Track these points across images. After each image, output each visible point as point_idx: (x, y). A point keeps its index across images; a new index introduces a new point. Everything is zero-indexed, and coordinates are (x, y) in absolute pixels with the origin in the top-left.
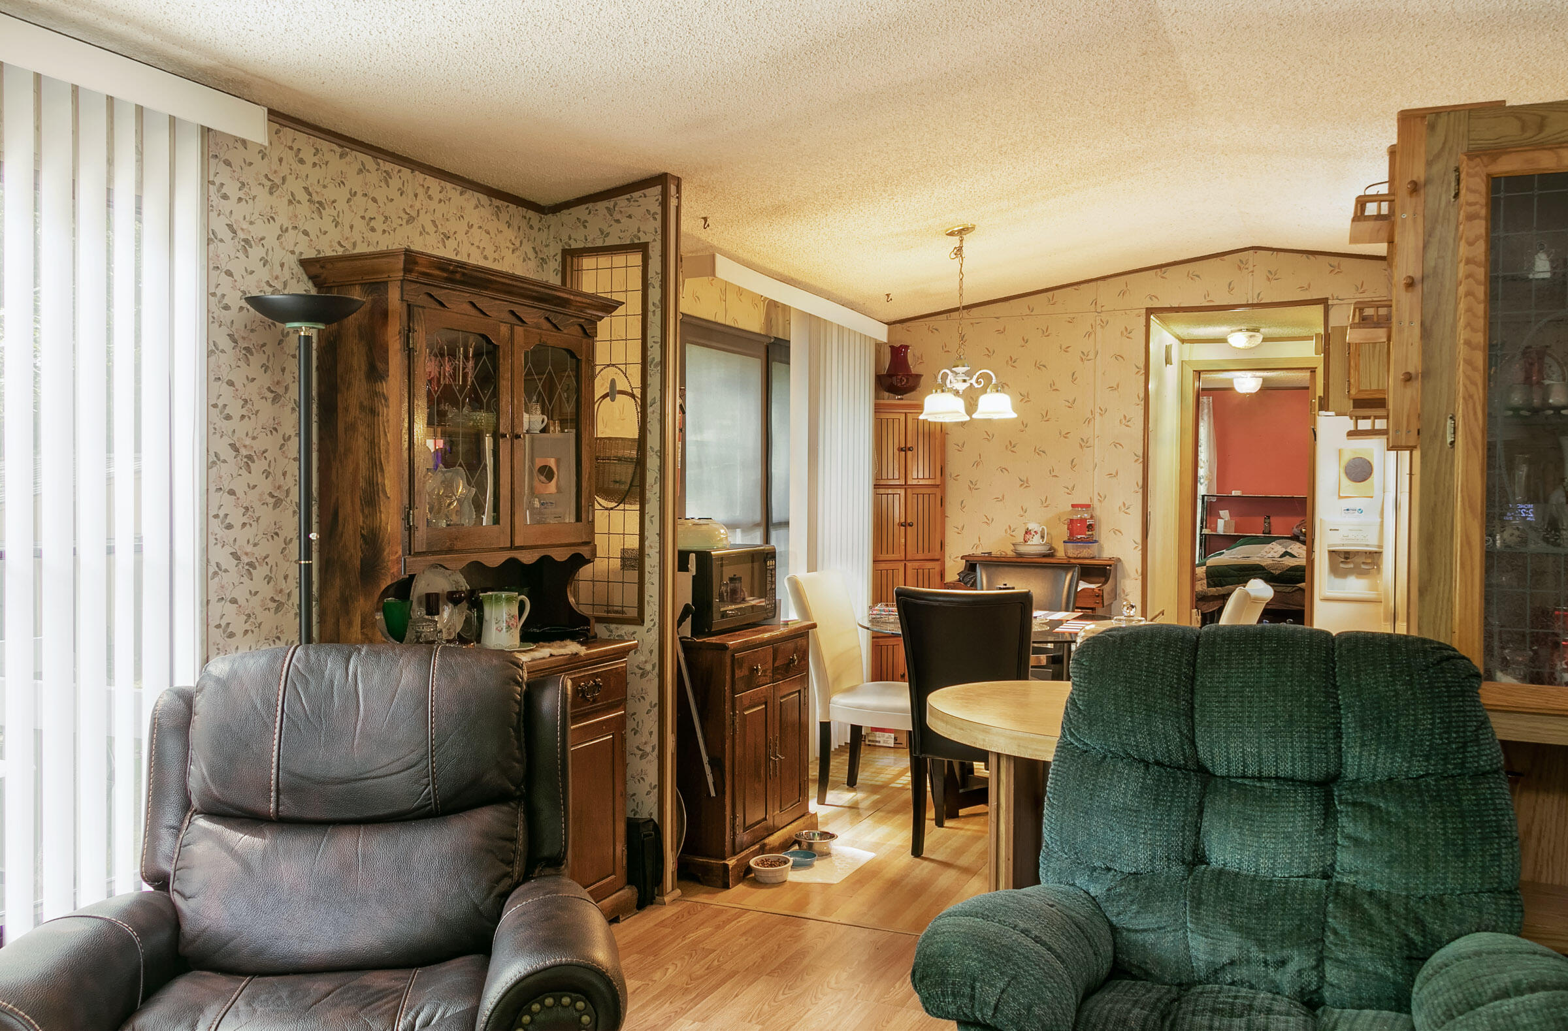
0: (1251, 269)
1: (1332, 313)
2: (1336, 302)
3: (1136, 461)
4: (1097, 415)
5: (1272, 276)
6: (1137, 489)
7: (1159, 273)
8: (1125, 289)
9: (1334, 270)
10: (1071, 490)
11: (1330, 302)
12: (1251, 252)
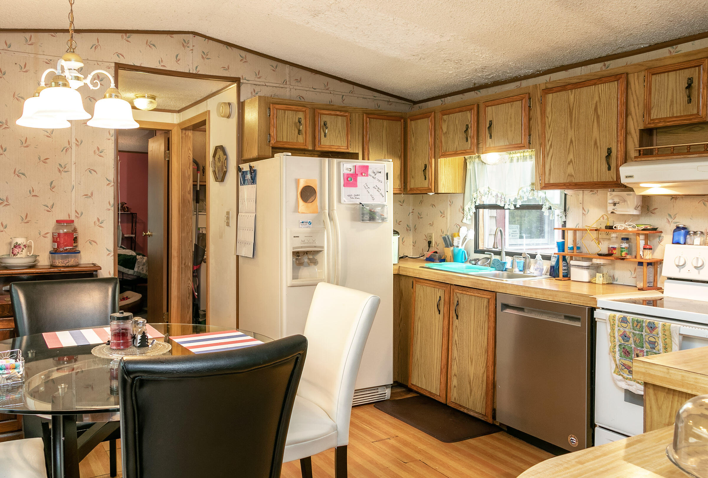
0: (191, 48)
1: (242, 88)
2: (245, 81)
3: (108, 184)
4: (74, 146)
5: (205, 56)
6: (109, 207)
7: (125, 37)
8: (97, 44)
9: (243, 60)
10: (50, 208)
11: (242, 81)
12: (191, 35)
